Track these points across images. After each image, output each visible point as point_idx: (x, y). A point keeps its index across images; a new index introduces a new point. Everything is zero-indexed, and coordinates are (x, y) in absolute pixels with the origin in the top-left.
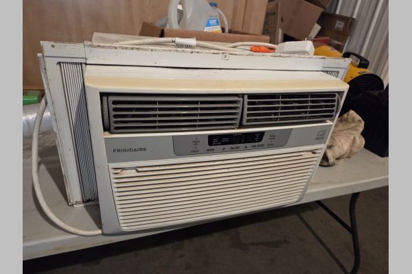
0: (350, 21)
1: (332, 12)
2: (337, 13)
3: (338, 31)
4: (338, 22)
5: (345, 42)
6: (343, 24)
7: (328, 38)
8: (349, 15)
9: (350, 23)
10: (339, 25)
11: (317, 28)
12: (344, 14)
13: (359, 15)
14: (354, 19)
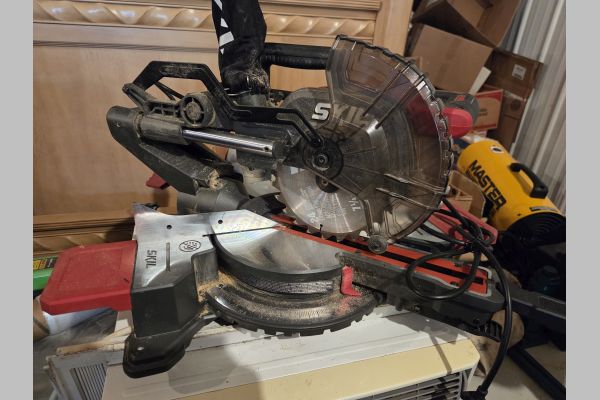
0: (536, 67)
1: (508, 49)
2: (516, 51)
3: (516, 80)
4: (516, 66)
5: (528, 98)
6: (524, 70)
7: (501, 90)
8: (533, 56)
9: (535, 69)
10: (519, 71)
11: (485, 73)
12: (525, 54)
13: (549, 56)
14: (540, 64)
